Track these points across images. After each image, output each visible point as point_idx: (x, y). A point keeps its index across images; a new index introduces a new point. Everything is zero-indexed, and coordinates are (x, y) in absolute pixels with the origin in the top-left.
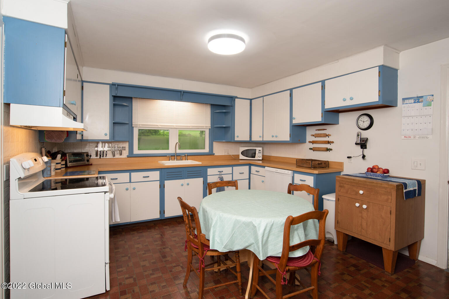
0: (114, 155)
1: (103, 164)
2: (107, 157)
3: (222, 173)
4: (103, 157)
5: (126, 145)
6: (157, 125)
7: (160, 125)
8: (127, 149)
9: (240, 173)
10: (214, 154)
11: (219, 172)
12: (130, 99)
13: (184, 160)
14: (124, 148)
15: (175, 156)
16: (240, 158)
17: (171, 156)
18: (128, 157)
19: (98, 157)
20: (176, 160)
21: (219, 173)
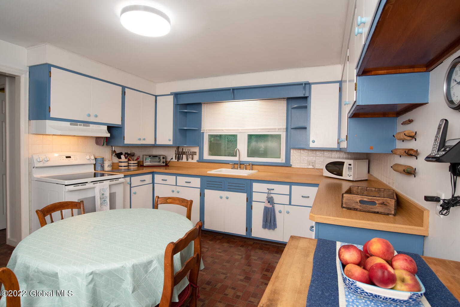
0: (187, 160)
1: (179, 166)
2: (183, 161)
3: (272, 192)
4: (180, 160)
5: (196, 150)
6: (223, 130)
7: (225, 130)
8: (198, 154)
9: (302, 196)
10: (290, 166)
11: (268, 189)
12: (199, 104)
13: (248, 170)
14: (195, 153)
15: (238, 164)
16: (324, 175)
17: (234, 164)
18: (198, 161)
19: (177, 160)
20: (239, 169)
21: (267, 191)
